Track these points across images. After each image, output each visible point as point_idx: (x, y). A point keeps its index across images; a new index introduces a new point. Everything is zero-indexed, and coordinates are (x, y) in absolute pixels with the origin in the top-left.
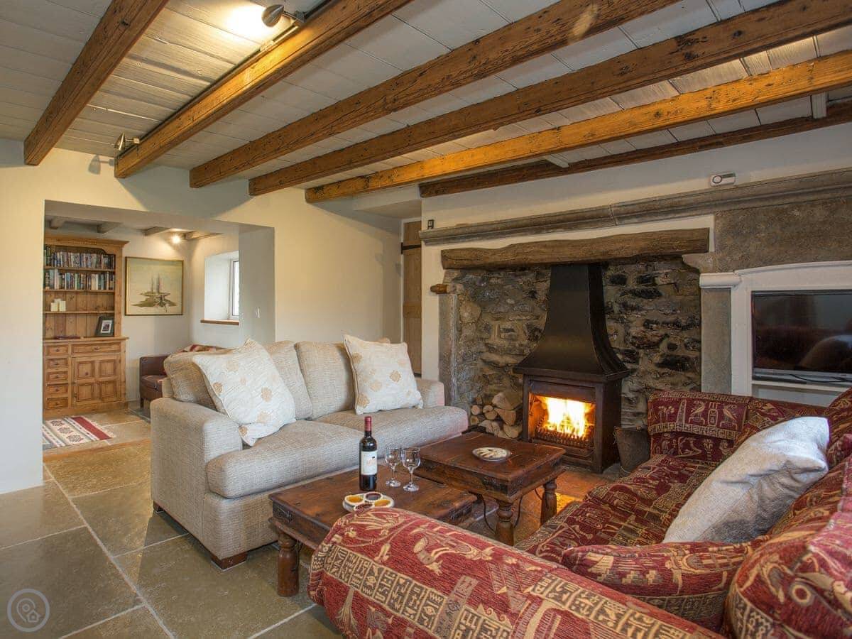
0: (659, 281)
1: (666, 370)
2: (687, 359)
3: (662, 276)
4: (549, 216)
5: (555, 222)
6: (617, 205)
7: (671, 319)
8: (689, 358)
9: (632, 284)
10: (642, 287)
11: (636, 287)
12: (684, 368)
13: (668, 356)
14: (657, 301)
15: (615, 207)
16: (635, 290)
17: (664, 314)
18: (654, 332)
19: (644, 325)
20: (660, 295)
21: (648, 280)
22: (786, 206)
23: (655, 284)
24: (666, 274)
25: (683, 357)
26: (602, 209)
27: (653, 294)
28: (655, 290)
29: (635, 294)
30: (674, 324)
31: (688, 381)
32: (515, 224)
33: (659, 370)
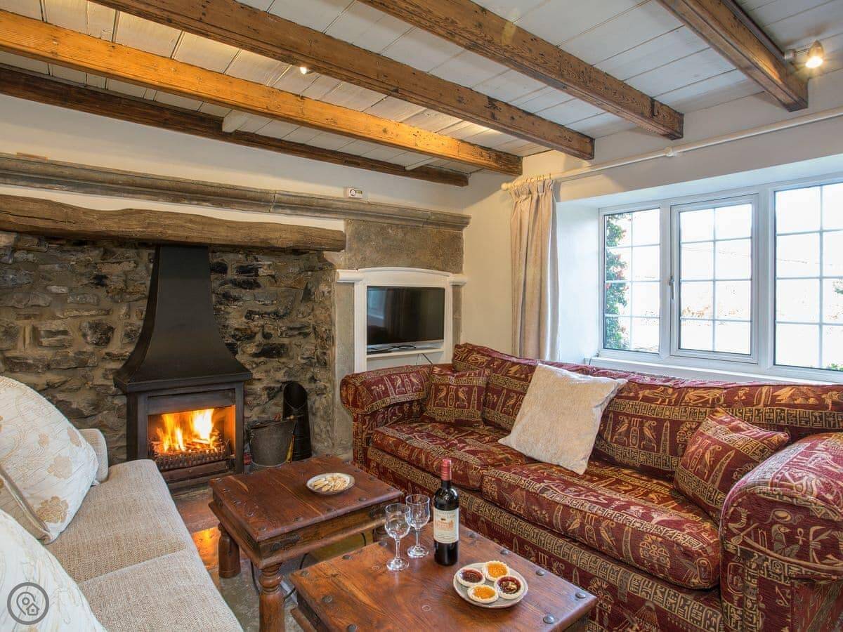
0: (261, 272)
1: (262, 359)
2: (283, 346)
3: (265, 267)
4: (204, 184)
5: (209, 194)
6: (282, 192)
7: (271, 309)
8: (284, 345)
9: (232, 274)
10: (243, 277)
11: (236, 277)
12: (279, 355)
13: (265, 345)
14: (256, 291)
15: (279, 194)
16: (235, 280)
17: (264, 304)
18: (256, 323)
19: (246, 317)
20: (258, 286)
21: (249, 271)
22: (385, 225)
23: (257, 275)
24: (269, 266)
25: (279, 344)
26: (267, 192)
27: (253, 285)
28: (255, 281)
29: (236, 284)
30: (275, 313)
31: (282, 366)
32: (148, 182)
33: (256, 359)
